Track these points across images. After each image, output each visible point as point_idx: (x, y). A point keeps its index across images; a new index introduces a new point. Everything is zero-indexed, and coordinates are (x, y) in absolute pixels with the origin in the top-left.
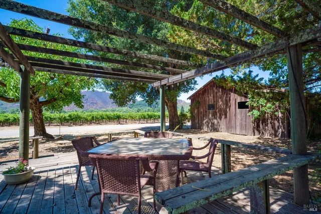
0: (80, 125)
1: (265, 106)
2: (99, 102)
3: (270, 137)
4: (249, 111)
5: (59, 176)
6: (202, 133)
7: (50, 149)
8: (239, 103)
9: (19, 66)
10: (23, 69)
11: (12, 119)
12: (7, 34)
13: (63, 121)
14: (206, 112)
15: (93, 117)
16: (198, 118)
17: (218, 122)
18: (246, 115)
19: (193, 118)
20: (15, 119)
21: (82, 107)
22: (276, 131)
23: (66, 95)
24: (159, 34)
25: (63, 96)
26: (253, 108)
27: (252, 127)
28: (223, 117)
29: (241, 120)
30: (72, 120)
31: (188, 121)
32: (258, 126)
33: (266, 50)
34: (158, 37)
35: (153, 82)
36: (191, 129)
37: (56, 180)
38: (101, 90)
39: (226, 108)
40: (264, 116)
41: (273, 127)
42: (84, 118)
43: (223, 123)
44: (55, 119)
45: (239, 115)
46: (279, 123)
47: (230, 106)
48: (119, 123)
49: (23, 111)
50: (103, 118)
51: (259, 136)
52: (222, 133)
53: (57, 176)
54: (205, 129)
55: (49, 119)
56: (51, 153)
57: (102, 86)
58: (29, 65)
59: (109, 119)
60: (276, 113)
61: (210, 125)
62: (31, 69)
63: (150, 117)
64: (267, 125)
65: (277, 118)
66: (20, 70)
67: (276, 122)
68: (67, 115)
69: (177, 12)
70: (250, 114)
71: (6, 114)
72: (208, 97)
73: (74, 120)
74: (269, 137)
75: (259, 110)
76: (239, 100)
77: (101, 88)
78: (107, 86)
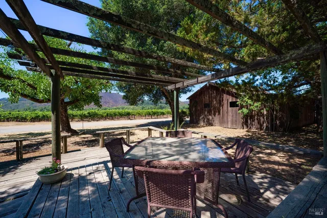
0: (97, 121)
1: (253, 105)
2: (111, 101)
3: (257, 131)
4: (239, 109)
5: (90, 174)
6: (199, 127)
7: (75, 143)
8: (230, 102)
9: (50, 71)
10: (54, 74)
11: (41, 116)
12: (40, 34)
13: (83, 118)
14: (202, 110)
15: (108, 114)
16: (196, 115)
17: (213, 118)
18: (236, 113)
19: (191, 115)
20: (44, 116)
21: (100, 106)
22: (261, 125)
23: (87, 96)
24: (165, 45)
25: (84, 97)
26: (242, 107)
27: (241, 123)
28: (217, 114)
29: (232, 116)
30: (90, 116)
31: (188, 118)
32: (247, 122)
33: (295, 54)
34: (165, 47)
35: (167, 86)
36: (190, 123)
37: (89, 177)
38: (115, 92)
39: (220, 106)
40: (252, 113)
41: (259, 123)
42: (100, 115)
43: (216, 119)
44: (76, 116)
45: (230, 113)
46: (264, 119)
47: (223, 105)
48: (129, 119)
49: (55, 114)
50: (116, 115)
51: (247, 130)
52: (216, 127)
53: (88, 173)
54: (202, 124)
55: (71, 116)
56: (77, 147)
57: (116, 88)
58: (60, 69)
59: (121, 116)
60: (262, 111)
61: (206, 120)
62: (61, 73)
63: (154, 114)
64: (253, 121)
65: (263, 115)
66: (51, 75)
67: (262, 118)
68: (86, 113)
69: (187, 24)
70: (240, 111)
71: (36, 112)
72: (204, 98)
73: (93, 117)
74: (255, 130)
75: (247, 108)
76: (230, 100)
77: (115, 90)
78: (121, 88)
